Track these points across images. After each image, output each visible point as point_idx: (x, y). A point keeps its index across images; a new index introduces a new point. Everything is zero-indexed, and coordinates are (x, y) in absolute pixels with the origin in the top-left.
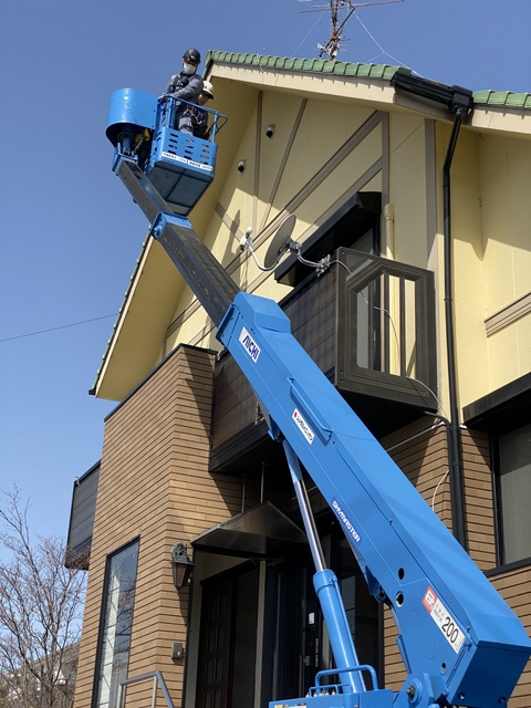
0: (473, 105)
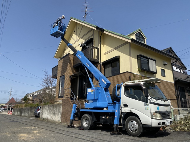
0: (104, 31)
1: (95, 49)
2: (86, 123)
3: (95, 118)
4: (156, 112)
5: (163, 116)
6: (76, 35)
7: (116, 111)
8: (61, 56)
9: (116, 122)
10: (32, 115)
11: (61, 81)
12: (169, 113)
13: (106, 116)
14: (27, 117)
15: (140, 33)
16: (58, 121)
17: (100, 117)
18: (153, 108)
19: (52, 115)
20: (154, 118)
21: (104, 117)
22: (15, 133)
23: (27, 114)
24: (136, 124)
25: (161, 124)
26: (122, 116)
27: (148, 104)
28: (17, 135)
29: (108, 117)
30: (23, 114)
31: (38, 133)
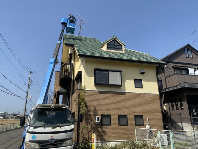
4: (30, 142)
5: (41, 145)
15: (115, 40)
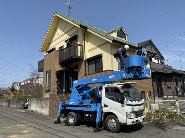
0: (87, 28)
1: (79, 46)
2: (72, 119)
3: (79, 115)
4: (131, 112)
5: (137, 115)
6: (61, 30)
7: (98, 110)
8: (47, 49)
9: (98, 120)
10: (20, 106)
11: (47, 76)
12: (142, 111)
13: (90, 114)
14: (15, 108)
16: (46, 114)
17: (84, 115)
18: (129, 109)
19: (40, 109)
20: (129, 117)
21: (87, 115)
22: (6, 134)
23: (15, 106)
24: (115, 122)
25: (135, 122)
26: (103, 114)
27: (124, 105)
28: (8, 136)
29: (91, 115)
30: (11, 106)
31: (28, 133)
